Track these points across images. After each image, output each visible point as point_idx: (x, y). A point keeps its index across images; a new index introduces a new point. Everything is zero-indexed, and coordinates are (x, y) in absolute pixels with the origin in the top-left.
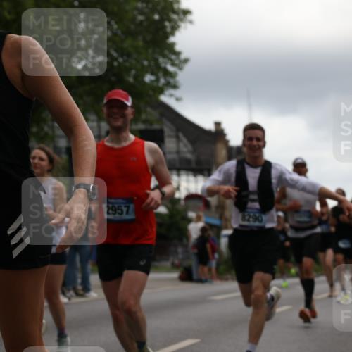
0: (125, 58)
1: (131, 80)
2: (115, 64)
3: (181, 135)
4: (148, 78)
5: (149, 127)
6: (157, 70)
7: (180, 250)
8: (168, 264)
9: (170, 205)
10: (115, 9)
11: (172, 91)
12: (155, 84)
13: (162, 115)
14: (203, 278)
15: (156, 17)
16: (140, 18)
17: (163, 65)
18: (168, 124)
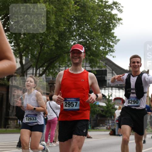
0: (92, 40)
1: (94, 49)
2: (88, 42)
3: (114, 72)
4: (101, 48)
5: (100, 69)
6: (106, 44)
7: (110, 122)
8: (105, 128)
9: (107, 103)
10: (89, 19)
11: (111, 53)
12: (104, 50)
13: (106, 64)
14: (120, 134)
15: (107, 22)
16: (100, 22)
17: (108, 42)
18: (109, 67)
